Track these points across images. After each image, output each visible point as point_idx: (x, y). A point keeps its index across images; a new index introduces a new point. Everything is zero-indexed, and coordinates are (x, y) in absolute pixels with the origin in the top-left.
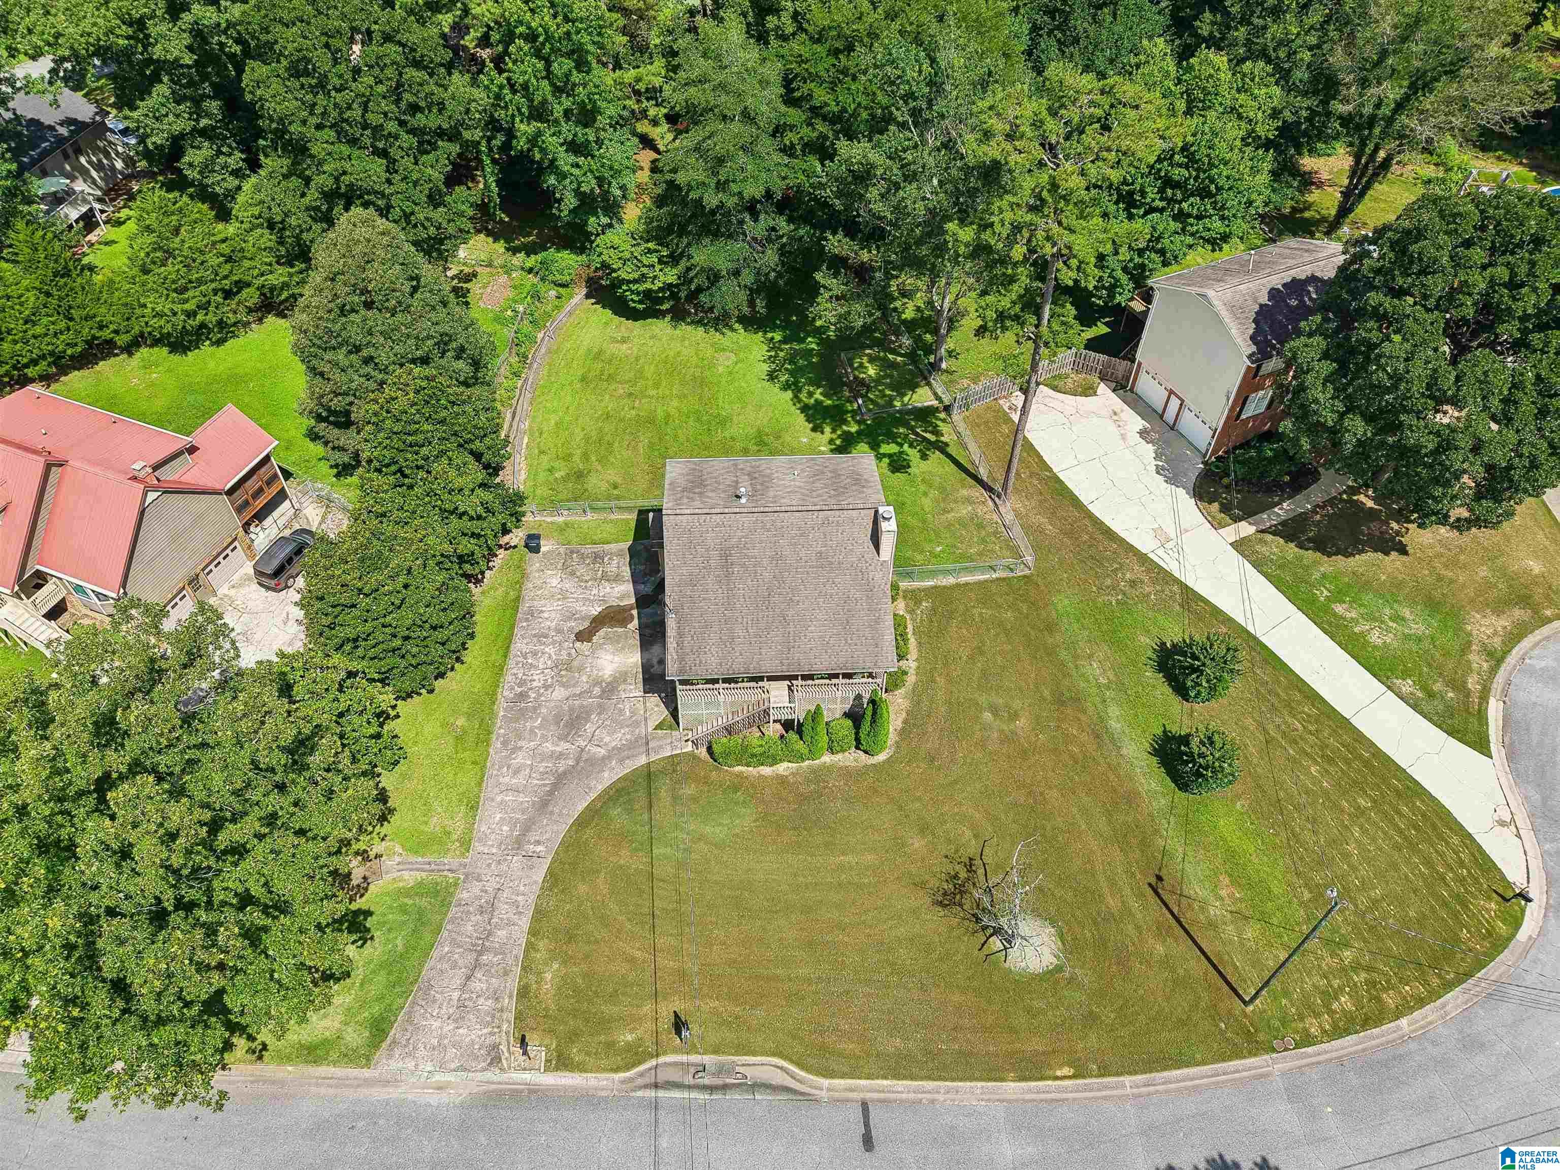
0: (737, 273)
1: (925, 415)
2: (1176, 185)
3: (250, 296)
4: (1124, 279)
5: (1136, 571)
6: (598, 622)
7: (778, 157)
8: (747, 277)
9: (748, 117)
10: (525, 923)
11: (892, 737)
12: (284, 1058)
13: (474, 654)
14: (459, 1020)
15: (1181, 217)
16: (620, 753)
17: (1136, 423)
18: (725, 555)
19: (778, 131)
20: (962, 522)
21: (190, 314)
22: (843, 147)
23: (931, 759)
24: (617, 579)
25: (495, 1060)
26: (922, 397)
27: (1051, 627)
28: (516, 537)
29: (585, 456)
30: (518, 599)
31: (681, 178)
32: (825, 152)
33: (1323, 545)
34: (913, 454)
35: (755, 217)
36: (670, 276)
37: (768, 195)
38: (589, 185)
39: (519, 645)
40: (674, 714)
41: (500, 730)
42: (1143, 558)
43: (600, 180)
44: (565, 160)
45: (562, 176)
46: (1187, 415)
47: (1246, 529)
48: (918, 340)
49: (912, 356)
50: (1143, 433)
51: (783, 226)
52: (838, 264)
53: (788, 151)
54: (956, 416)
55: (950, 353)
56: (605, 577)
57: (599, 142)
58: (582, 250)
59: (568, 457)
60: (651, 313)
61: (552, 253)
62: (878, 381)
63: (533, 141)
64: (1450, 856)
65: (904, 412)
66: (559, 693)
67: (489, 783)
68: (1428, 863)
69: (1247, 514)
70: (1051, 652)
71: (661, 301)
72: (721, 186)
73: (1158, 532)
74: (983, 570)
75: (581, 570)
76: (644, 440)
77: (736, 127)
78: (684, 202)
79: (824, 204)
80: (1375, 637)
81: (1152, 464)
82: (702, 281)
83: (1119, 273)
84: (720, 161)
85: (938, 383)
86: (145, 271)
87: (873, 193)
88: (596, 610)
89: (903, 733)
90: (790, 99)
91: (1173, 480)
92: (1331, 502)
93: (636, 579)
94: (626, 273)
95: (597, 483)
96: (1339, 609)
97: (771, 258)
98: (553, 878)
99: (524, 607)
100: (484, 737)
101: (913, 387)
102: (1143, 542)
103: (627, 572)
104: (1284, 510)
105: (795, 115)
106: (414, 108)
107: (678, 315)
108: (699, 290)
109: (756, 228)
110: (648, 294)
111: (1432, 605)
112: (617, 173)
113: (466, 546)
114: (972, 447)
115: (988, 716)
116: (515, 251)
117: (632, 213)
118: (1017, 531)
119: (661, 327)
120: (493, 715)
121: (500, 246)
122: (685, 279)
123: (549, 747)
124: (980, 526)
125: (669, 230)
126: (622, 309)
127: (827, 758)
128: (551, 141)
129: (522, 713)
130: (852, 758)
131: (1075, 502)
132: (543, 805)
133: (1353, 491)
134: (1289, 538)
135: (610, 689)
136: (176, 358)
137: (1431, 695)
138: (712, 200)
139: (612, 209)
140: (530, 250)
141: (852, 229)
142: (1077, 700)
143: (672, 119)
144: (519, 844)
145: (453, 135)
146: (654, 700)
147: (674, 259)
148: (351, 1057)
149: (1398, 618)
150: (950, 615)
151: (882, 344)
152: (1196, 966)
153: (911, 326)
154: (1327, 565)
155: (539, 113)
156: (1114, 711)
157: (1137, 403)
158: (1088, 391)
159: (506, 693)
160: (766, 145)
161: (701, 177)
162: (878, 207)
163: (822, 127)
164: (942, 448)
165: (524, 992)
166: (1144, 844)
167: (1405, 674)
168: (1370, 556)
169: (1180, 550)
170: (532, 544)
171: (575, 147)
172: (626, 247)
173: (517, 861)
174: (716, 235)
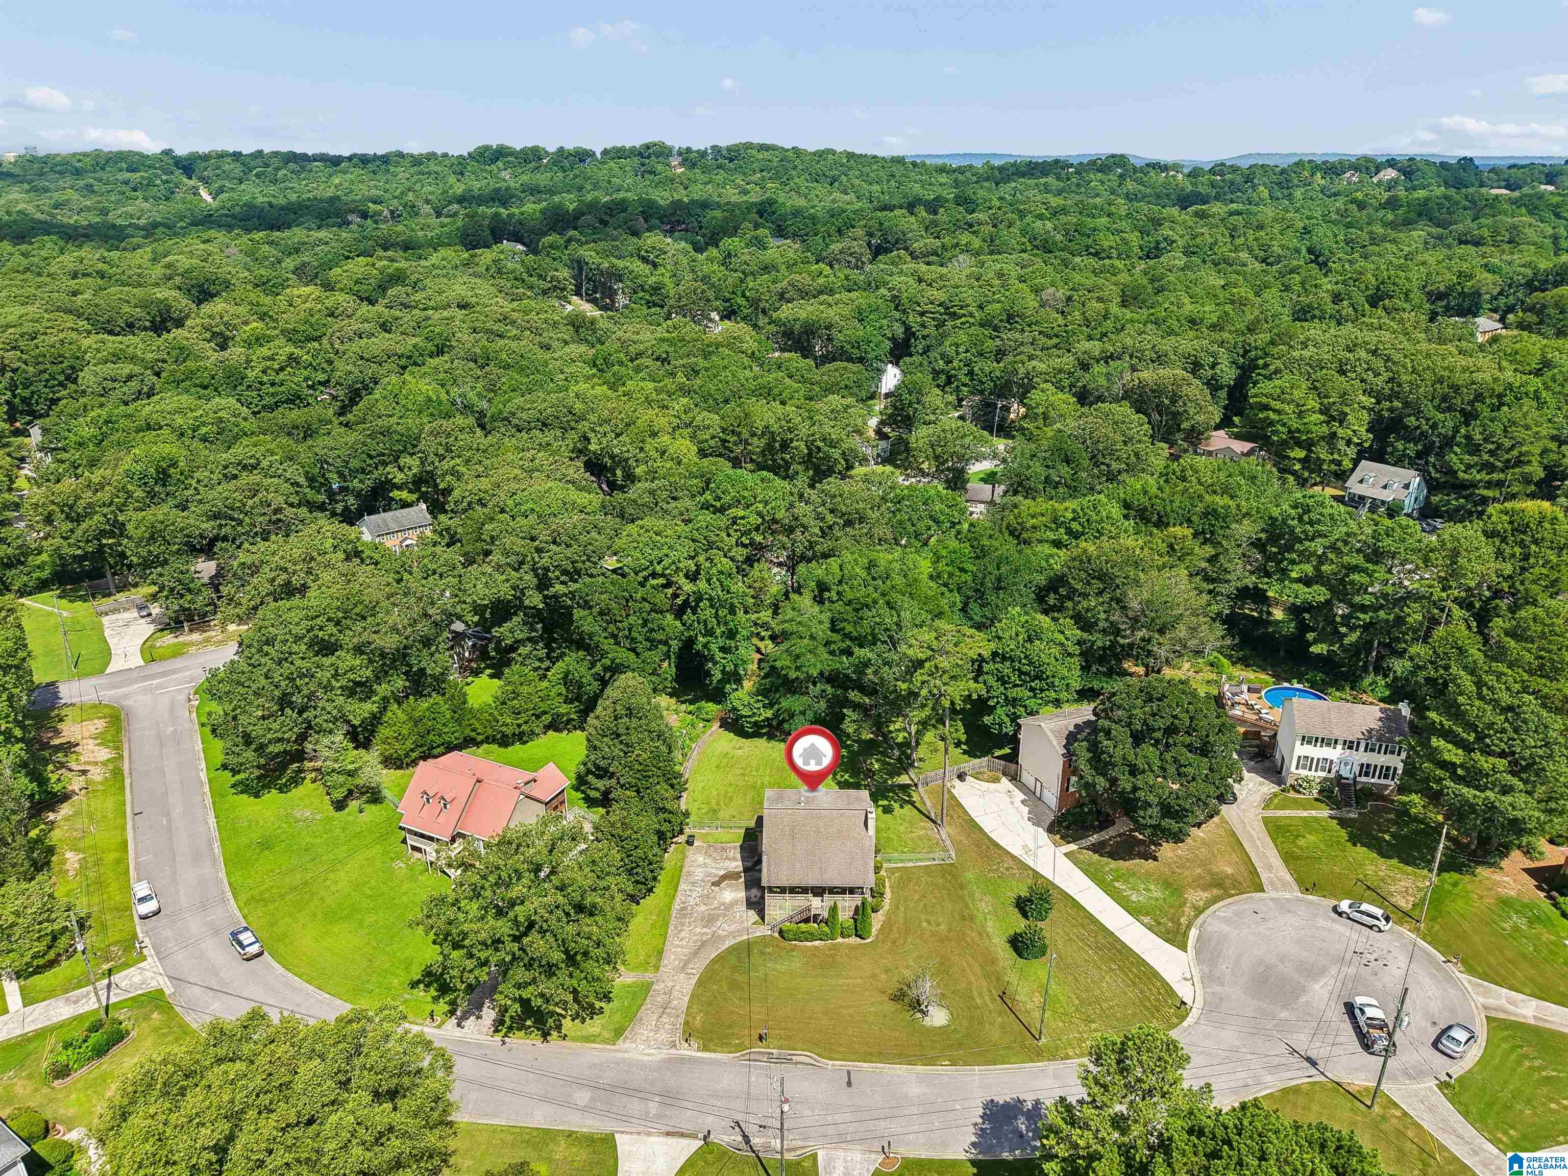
0: (803, 713)
1: (904, 788)
2: (1025, 674)
3: (547, 719)
4: (1007, 719)
5: (1010, 863)
6: (724, 878)
7: (826, 656)
8: (810, 715)
9: (812, 637)
10: (687, 999)
11: (874, 931)
12: (574, 1039)
13: (659, 889)
14: (656, 1032)
15: (1032, 689)
16: (732, 934)
17: (1019, 796)
18: (793, 829)
19: (827, 643)
20: (920, 838)
21: (519, 726)
22: (857, 650)
23: (894, 942)
24: (734, 859)
25: (674, 1046)
26: (904, 779)
27: (962, 887)
28: (682, 839)
29: (718, 804)
30: (682, 867)
31: (778, 664)
32: (849, 653)
33: (1113, 855)
34: (896, 806)
35: (815, 684)
36: (769, 714)
37: (821, 674)
38: (730, 668)
39: (682, 886)
40: (763, 918)
41: (673, 921)
42: (1014, 858)
43: (736, 666)
44: (718, 655)
45: (715, 663)
46: (1045, 791)
47: (1073, 847)
48: (903, 753)
49: (899, 760)
50: (1023, 802)
51: (829, 689)
52: (856, 706)
53: (832, 653)
54: (921, 789)
55: (921, 760)
56: (727, 858)
57: (737, 648)
58: (719, 703)
59: (708, 803)
60: (756, 735)
61: (703, 703)
62: (880, 771)
63: (705, 646)
64: (1155, 991)
65: (893, 786)
66: (703, 908)
67: (668, 943)
68: (1142, 992)
69: (1074, 840)
70: (961, 898)
71: (762, 727)
72: (798, 668)
73: (1025, 847)
74: (928, 859)
75: (715, 855)
76: (751, 795)
77: (806, 641)
78: (779, 676)
79: (847, 676)
80: (1134, 898)
81: (1026, 816)
82: (785, 715)
83: (1004, 717)
84: (798, 657)
85: (912, 772)
86: (504, 703)
87: (869, 671)
88: (722, 873)
89: (881, 931)
90: (833, 629)
91: (1037, 824)
92: (1120, 835)
93: (743, 859)
94: (745, 712)
95: (724, 814)
96: (1117, 884)
97: (823, 705)
98: (700, 983)
99: (685, 870)
100: (666, 924)
101: (899, 775)
102: (1016, 850)
103: (739, 856)
104: (1094, 838)
105: (835, 637)
106: (652, 630)
107: (771, 737)
108: (784, 721)
109: (815, 690)
110: (756, 723)
111: (1167, 884)
112: (745, 662)
113: (665, 827)
114: (928, 804)
115: (925, 924)
116: (683, 702)
117: (748, 685)
118: (948, 843)
119: (761, 743)
120: (669, 915)
121: (673, 700)
122: (776, 716)
123: (698, 930)
124: (929, 840)
125: (770, 690)
126: (742, 733)
127: (840, 940)
128: (714, 647)
129: (685, 916)
130: (854, 940)
131: (981, 830)
132: (696, 953)
133: (1132, 830)
134: (1095, 852)
135: (729, 906)
136: (502, 750)
137: (1159, 924)
138: (793, 675)
139: (738, 680)
140: (692, 702)
141: (862, 689)
142: (972, 918)
143: (773, 638)
144: (683, 968)
145: (666, 643)
146: (752, 913)
147: (771, 705)
148: (606, 1041)
149: (1148, 890)
150: (910, 880)
151: (884, 754)
152: (1018, 1027)
153: (900, 745)
154: (1113, 864)
155: (710, 633)
156: (990, 924)
157: (1023, 788)
158: (996, 780)
159: (676, 906)
160: (821, 650)
161: (788, 663)
162: (871, 677)
163: (848, 643)
164: (913, 804)
165: (687, 1023)
166: (998, 979)
167: (1147, 914)
168: (1137, 861)
169: (1036, 855)
170: (690, 843)
171: (723, 649)
172: (747, 699)
173: (682, 976)
174: (794, 693)
